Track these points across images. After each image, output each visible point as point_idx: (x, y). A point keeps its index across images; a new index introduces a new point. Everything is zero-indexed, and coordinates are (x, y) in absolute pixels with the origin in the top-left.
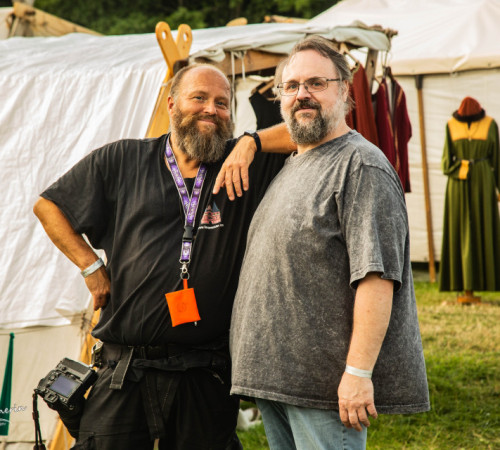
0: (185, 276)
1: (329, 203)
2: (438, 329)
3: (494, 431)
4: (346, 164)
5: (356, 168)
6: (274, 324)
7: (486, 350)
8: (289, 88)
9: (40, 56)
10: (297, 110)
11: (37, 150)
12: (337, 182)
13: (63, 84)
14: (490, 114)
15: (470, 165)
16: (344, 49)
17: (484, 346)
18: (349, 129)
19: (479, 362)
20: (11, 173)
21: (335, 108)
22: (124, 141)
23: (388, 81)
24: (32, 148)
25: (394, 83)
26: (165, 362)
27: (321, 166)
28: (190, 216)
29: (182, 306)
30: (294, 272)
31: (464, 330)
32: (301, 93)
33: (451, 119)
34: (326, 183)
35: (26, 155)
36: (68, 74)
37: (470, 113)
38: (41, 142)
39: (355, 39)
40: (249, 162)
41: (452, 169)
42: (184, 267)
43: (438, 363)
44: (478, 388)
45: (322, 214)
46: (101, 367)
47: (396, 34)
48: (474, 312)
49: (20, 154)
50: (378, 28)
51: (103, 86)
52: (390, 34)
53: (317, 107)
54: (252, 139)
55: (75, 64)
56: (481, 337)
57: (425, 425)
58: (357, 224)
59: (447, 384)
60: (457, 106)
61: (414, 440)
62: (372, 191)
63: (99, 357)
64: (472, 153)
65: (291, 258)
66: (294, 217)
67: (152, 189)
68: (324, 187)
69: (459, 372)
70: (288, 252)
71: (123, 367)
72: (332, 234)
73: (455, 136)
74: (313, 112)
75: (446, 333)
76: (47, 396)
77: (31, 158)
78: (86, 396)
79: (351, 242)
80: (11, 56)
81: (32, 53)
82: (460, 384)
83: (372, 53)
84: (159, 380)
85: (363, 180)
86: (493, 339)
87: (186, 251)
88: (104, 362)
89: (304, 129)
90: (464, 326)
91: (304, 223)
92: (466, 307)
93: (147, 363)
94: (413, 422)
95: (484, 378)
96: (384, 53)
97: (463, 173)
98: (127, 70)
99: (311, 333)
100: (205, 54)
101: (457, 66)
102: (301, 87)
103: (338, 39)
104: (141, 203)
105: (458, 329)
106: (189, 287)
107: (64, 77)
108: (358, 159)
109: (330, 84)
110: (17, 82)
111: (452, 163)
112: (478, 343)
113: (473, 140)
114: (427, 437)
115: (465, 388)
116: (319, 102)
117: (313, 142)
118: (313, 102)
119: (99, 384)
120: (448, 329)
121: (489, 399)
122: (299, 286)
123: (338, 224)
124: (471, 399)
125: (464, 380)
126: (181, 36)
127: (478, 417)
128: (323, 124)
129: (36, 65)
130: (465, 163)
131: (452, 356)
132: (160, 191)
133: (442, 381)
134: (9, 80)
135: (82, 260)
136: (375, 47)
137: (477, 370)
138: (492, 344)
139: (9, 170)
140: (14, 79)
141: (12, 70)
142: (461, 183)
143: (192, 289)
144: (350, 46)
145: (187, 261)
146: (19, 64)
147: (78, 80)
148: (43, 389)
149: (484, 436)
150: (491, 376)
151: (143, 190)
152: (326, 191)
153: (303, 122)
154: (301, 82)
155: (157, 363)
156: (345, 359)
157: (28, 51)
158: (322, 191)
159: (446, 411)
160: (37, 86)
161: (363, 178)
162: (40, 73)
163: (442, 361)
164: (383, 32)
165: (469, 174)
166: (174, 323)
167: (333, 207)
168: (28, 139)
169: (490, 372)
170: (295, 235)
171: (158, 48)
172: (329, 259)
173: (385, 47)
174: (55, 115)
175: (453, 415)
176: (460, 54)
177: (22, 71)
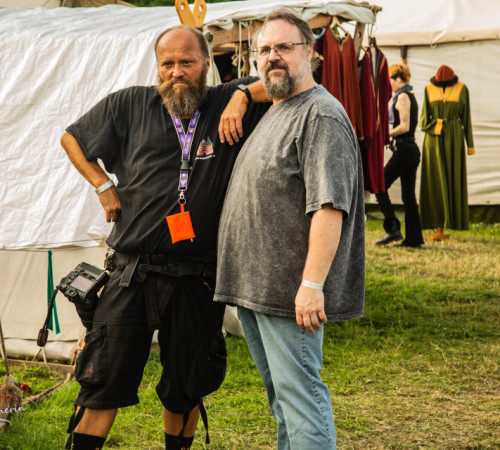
0: (182, 201)
1: (291, 147)
2: (411, 260)
3: (448, 342)
4: (305, 114)
5: (313, 118)
6: (246, 246)
7: (449, 277)
8: (262, 52)
9: (79, 23)
10: (269, 70)
11: (75, 101)
12: (298, 130)
13: (98, 47)
14: (462, 80)
15: (444, 123)
16: (335, 21)
17: (447, 274)
18: (315, 84)
19: (442, 287)
20: (53, 121)
21: (301, 68)
22: (134, 88)
23: (373, 50)
24: (71, 100)
25: (378, 51)
26: (165, 268)
27: (288, 116)
28: (186, 150)
29: (180, 227)
30: (261, 203)
31: (433, 261)
32: (272, 56)
33: (429, 84)
34: (290, 130)
35: (67, 105)
36: (102, 38)
37: (445, 79)
38: (79, 95)
39: (345, 13)
40: (243, 114)
41: (429, 125)
42: (182, 194)
43: (408, 287)
44: (440, 308)
45: (284, 155)
46: (112, 271)
47: (380, 10)
48: (442, 246)
49: (62, 104)
50: (365, 5)
51: (131, 48)
52: (376, 10)
53: (285, 68)
54: (244, 94)
55: (109, 30)
56: (446, 267)
57: (393, 336)
58: (314, 165)
59: (414, 304)
60: (434, 73)
61: (382, 348)
62: (325, 137)
63: (111, 262)
64: (446, 113)
65: (259, 191)
66: (263, 158)
67: (156, 127)
68: (288, 133)
69: (425, 294)
70: (257, 187)
71: (130, 269)
72: (292, 172)
73: (432, 99)
74: (282, 71)
75: (417, 263)
76: (67, 292)
77: (70, 108)
78: (99, 294)
79: (307, 178)
80: (56, 23)
81: (74, 20)
82: (425, 304)
83: (360, 26)
84: (159, 283)
85: (318, 128)
86: (456, 269)
87: (183, 180)
88: (115, 267)
89: (275, 86)
90: (433, 257)
91: (270, 163)
92: (436, 243)
93: (150, 268)
94: (381, 334)
95: (445, 300)
96: (370, 26)
97: (438, 130)
98: (151, 35)
99: (274, 253)
100: (217, 23)
101: (436, 39)
102: (272, 51)
103: (331, 13)
104: (145, 139)
105: (427, 260)
106: (185, 210)
107: (99, 40)
108: (315, 111)
109: (297, 47)
110: (60, 43)
111: (429, 121)
112: (443, 272)
113: (447, 102)
114: (393, 345)
115: (428, 307)
116: (286, 63)
117: (283, 97)
118: (282, 63)
119: (111, 284)
120: (419, 260)
121: (448, 317)
122: (265, 214)
123: (298, 164)
124: (432, 316)
125: (428, 301)
126: (196, 9)
127: (436, 331)
128: (291, 82)
129: (76, 31)
130: (440, 121)
131: (420, 281)
132: (162, 129)
133: (409, 302)
134: (53, 42)
135: (96, 180)
136: (362, 20)
137: (440, 293)
138: (454, 272)
139: (51, 118)
140: (57, 41)
141: (56, 34)
142: (437, 139)
143: (188, 213)
144: (342, 19)
145: (184, 188)
146: (62, 29)
147: (111, 43)
148: (64, 286)
149: (440, 346)
150: (451, 298)
151: (148, 128)
152: (289, 137)
153: (275, 81)
154: (272, 46)
155: (159, 269)
156: (301, 275)
157: (69, 19)
158: (286, 136)
159: (410, 326)
160: (77, 48)
161: (318, 126)
162: (79, 37)
163: (411, 285)
164: (370, 8)
165: (443, 131)
166: (174, 241)
167: (293, 150)
168: (68, 93)
169: (450, 295)
170: (264, 172)
171: (178, 17)
172: (289, 194)
173: (371, 21)
174: (91, 72)
175: (415, 329)
176: (439, 29)
177: (64, 35)
